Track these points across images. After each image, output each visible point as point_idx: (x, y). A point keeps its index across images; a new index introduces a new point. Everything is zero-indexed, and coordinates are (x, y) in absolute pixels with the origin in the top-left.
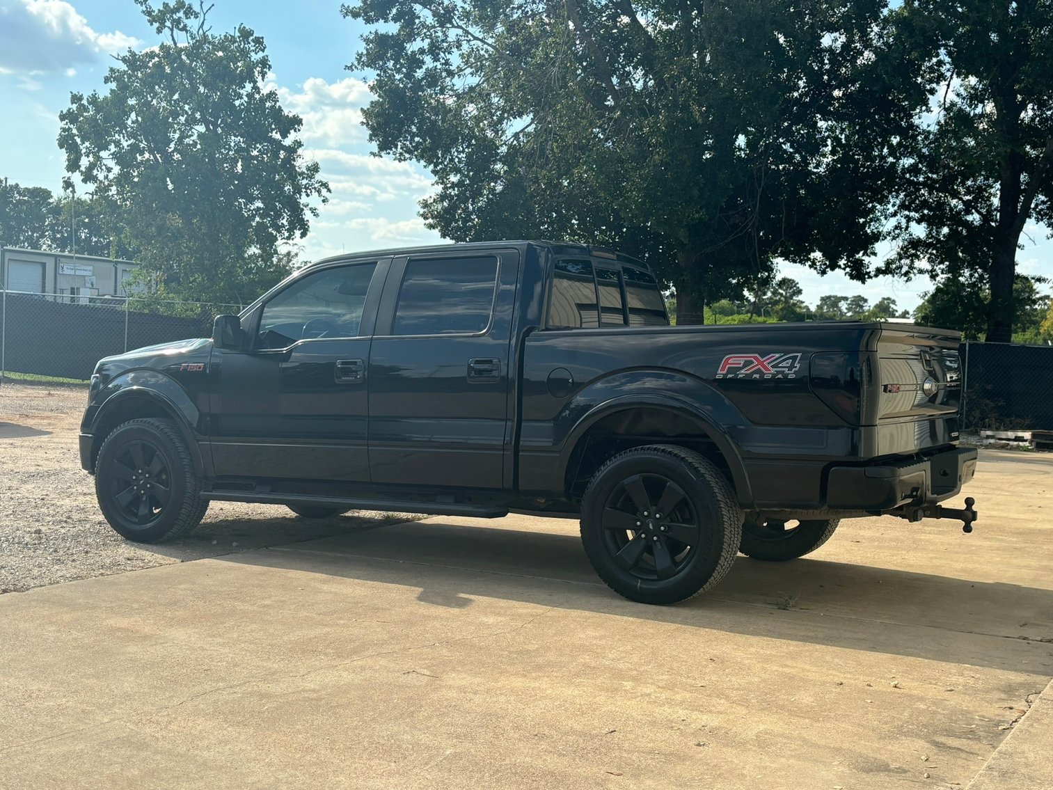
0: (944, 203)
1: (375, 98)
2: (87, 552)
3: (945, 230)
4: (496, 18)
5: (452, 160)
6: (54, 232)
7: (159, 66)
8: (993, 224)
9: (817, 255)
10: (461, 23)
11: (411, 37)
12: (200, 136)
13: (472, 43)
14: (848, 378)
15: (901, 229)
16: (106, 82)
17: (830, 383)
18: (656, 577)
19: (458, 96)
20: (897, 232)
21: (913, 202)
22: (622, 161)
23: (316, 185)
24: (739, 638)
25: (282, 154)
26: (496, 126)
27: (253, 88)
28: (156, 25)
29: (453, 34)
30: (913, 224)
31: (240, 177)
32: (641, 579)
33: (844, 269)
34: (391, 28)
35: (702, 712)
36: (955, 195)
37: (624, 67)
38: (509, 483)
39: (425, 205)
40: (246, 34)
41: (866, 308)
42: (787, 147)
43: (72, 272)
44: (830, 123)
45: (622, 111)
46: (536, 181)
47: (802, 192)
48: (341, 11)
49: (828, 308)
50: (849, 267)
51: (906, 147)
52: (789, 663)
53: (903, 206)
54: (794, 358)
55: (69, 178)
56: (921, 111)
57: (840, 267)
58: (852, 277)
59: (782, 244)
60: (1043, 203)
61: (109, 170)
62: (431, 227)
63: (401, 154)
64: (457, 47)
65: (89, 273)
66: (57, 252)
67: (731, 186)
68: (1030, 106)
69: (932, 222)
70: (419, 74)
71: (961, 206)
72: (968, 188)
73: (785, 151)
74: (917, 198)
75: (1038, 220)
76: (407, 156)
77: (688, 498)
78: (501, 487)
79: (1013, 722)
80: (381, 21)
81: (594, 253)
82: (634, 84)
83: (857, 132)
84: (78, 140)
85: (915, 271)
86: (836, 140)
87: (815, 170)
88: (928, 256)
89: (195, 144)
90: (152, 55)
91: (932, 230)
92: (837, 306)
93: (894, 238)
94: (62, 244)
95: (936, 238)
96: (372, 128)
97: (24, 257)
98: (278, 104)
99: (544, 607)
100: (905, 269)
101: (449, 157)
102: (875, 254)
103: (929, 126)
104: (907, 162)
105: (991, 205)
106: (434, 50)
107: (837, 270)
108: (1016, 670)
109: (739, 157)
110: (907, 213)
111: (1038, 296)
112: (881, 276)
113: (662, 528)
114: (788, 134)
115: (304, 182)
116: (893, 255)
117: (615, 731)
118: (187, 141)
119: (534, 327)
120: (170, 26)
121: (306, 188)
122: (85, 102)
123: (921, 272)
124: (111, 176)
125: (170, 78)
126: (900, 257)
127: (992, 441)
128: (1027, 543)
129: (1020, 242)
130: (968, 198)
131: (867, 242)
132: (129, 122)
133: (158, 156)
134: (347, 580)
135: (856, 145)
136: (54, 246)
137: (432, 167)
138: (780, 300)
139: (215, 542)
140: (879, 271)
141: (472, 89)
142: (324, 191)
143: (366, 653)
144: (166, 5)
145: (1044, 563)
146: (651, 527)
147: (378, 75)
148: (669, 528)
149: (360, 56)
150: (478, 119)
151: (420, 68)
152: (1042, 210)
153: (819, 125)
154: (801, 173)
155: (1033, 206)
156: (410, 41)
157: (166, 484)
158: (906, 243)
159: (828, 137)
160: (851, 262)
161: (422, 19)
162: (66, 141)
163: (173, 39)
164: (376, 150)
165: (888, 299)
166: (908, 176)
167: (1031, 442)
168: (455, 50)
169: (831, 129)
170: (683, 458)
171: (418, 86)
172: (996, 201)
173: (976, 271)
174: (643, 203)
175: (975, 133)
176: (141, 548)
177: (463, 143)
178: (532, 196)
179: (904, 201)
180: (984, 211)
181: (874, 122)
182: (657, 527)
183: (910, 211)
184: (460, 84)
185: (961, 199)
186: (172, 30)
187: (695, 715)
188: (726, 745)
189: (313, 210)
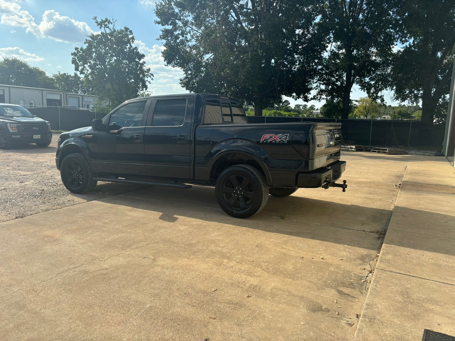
0: (330, 79)
1: (165, 49)
2: (55, 199)
3: (330, 87)
4: (201, 24)
5: (189, 67)
6: (82, 89)
7: (101, 39)
8: (344, 85)
9: (294, 94)
10: (190, 26)
11: (175, 30)
12: (115, 60)
13: (194, 32)
14: (305, 141)
15: (318, 86)
16: (85, 44)
17: (298, 142)
18: (240, 209)
19: (190, 47)
20: (317, 87)
21: (322, 79)
22: (239, 67)
23: (150, 75)
24: (268, 234)
25: (139, 65)
26: (202, 57)
27: (130, 46)
28: (99, 26)
29: (188, 29)
30: (321, 85)
31: (127, 72)
32: (235, 210)
33: (302, 98)
34: (170, 27)
35: (251, 276)
36: (334, 77)
37: (239, 39)
38: (192, 177)
39: (181, 80)
40: (127, 29)
41: (307, 108)
42: (286, 63)
43: (87, 100)
44: (298, 56)
45: (238, 52)
46: (214, 73)
47: (290, 76)
48: (155, 22)
49: (297, 108)
50: (303, 98)
51: (319, 63)
52: (284, 246)
53: (318, 80)
54: (287, 136)
55: (76, 73)
56: (324, 52)
57: (301, 98)
58: (304, 101)
59: (284, 91)
60: (358, 79)
61: (88, 70)
62: (183, 87)
63: (174, 65)
64: (189, 33)
65: (92, 100)
66: (83, 94)
67: (270, 74)
68: (355, 50)
69: (327, 85)
70: (178, 41)
71: (335, 80)
72: (337, 75)
73: (285, 64)
74: (322, 77)
75: (356, 84)
76: (176, 66)
77: (250, 183)
78: (189, 178)
79: (367, 277)
80: (167, 25)
81: (221, 97)
82: (242, 44)
83: (306, 59)
84: (78, 61)
85: (322, 99)
86: (300, 61)
87: (294, 70)
88: (325, 94)
89: (114, 63)
90: (99, 35)
91: (327, 87)
92: (299, 108)
93: (316, 89)
94: (84, 92)
95: (328, 89)
96: (165, 57)
97: (73, 96)
98: (138, 51)
99: (202, 221)
100: (319, 98)
101: (188, 66)
102: (310, 94)
103: (326, 57)
104: (320, 67)
105: (344, 79)
106: (183, 34)
107: (300, 99)
108: (363, 248)
109: (272, 66)
110: (320, 82)
111: (353, 104)
112: (312, 100)
113: (242, 193)
114: (286, 59)
115: (146, 74)
116: (315, 94)
117: (217, 290)
118: (111, 62)
119: (199, 124)
120: (104, 26)
121: (147, 76)
122: (79, 50)
123: (323, 99)
124: (89, 72)
125: (105, 42)
126: (318, 95)
127: (344, 148)
128: (359, 187)
129: (351, 90)
130: (337, 77)
131: (308, 90)
132: (93, 56)
133: (103, 66)
134: (138, 209)
135: (305, 62)
136: (82, 93)
137: (183, 69)
138: (284, 106)
139: (101, 193)
140: (312, 99)
141: (194, 45)
142: (152, 76)
143: (132, 247)
144: (102, 20)
145: (365, 196)
146: (239, 193)
147: (166, 42)
148: (244, 193)
149: (161, 36)
150: (196, 55)
151: (178, 39)
152: (358, 81)
153: (295, 56)
154: (290, 70)
155: (355, 80)
156: (175, 31)
157: (82, 175)
158: (319, 91)
159: (298, 60)
160: (304, 96)
161: (179, 25)
162: (74, 62)
163: (105, 31)
164: (166, 64)
165: (313, 105)
166: (320, 71)
167: (355, 149)
168: (189, 34)
169: (298, 58)
170: (249, 170)
171: (178, 45)
172: (345, 78)
173: (339, 99)
174: (244, 79)
175: (339, 58)
176: (75, 196)
177: (192, 62)
178: (213, 78)
179: (319, 79)
180: (341, 81)
181: (311, 56)
182: (241, 193)
183: (320, 81)
184: (190, 44)
185: (335, 78)
186: (105, 28)
187: (249, 278)
188: (259, 297)
189: (149, 82)
